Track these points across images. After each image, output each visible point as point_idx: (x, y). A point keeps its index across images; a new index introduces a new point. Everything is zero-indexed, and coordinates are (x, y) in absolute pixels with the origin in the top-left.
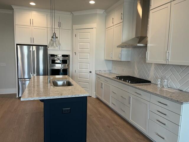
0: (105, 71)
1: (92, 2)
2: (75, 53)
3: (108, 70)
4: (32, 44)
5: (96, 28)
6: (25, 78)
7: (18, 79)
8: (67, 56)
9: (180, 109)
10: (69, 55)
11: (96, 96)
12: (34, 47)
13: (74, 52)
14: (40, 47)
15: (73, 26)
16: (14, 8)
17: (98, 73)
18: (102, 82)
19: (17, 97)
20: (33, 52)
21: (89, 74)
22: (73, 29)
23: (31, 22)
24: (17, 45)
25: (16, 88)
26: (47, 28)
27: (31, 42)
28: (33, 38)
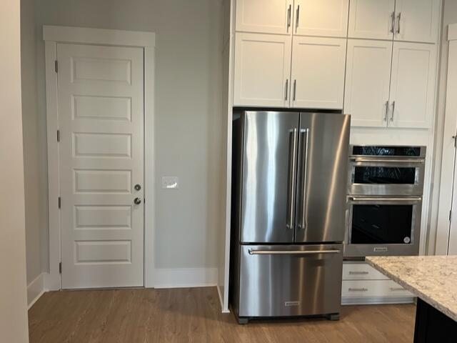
2: (455, 138)
4: (287, 106)
8: (416, 152)
19: (226, 310)
20: (302, 137)
23: (292, 17)
26: (347, 38)
27: (286, 99)
28: (293, 82)
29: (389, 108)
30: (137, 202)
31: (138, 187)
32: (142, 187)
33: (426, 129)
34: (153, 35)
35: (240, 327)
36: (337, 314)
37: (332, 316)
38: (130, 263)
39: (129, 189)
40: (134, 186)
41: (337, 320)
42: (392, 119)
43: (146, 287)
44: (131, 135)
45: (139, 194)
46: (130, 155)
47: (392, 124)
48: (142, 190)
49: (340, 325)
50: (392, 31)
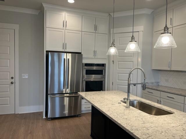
0: (152, 83)
2: (113, 61)
3: (155, 82)
4: (64, 51)
5: (143, 31)
8: (103, 65)
10: (105, 64)
15: (111, 30)
16: (44, 7)
19: (44, 117)
21: (132, 87)
23: (65, 24)
26: (82, 31)
27: (63, 49)
28: (65, 44)
29: (95, 52)
30: (12, 83)
31: (12, 78)
32: (14, 77)
33: (106, 59)
34: (18, 25)
35: (48, 121)
36: (80, 115)
37: (79, 115)
38: (9, 105)
39: (9, 79)
40: (11, 77)
41: (80, 117)
42: (96, 56)
43: (16, 113)
44: (9, 59)
45: (13, 80)
46: (9, 66)
47: (96, 57)
48: (14, 79)
49: (81, 118)
50: (95, 30)
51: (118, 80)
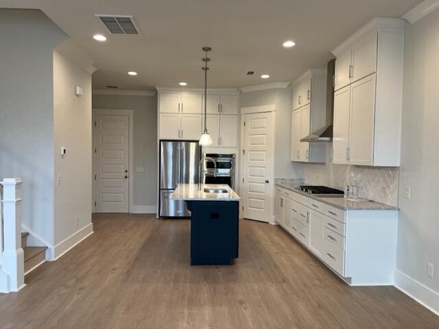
0: (292, 180)
1: (265, 76)
2: (244, 151)
3: (297, 179)
4: (180, 139)
5: (275, 111)
6: (169, 188)
7: (160, 189)
8: (231, 156)
9: (343, 216)
10: (234, 155)
11: (276, 222)
12: (183, 143)
13: (242, 149)
14: (191, 144)
15: (242, 109)
16: (158, 91)
17: (279, 183)
18: (283, 197)
19: (158, 217)
20: (181, 151)
21: (264, 185)
22: (240, 114)
23: (180, 107)
24: (161, 141)
25: (156, 204)
26: (202, 114)
28: (181, 131)
30: (126, 177)
31: (126, 171)
33: (235, 148)
34: (132, 111)
35: (161, 221)
38: (123, 202)
39: (123, 172)
42: (221, 144)
45: (127, 174)
46: (123, 158)
50: (219, 111)
51: (250, 176)
